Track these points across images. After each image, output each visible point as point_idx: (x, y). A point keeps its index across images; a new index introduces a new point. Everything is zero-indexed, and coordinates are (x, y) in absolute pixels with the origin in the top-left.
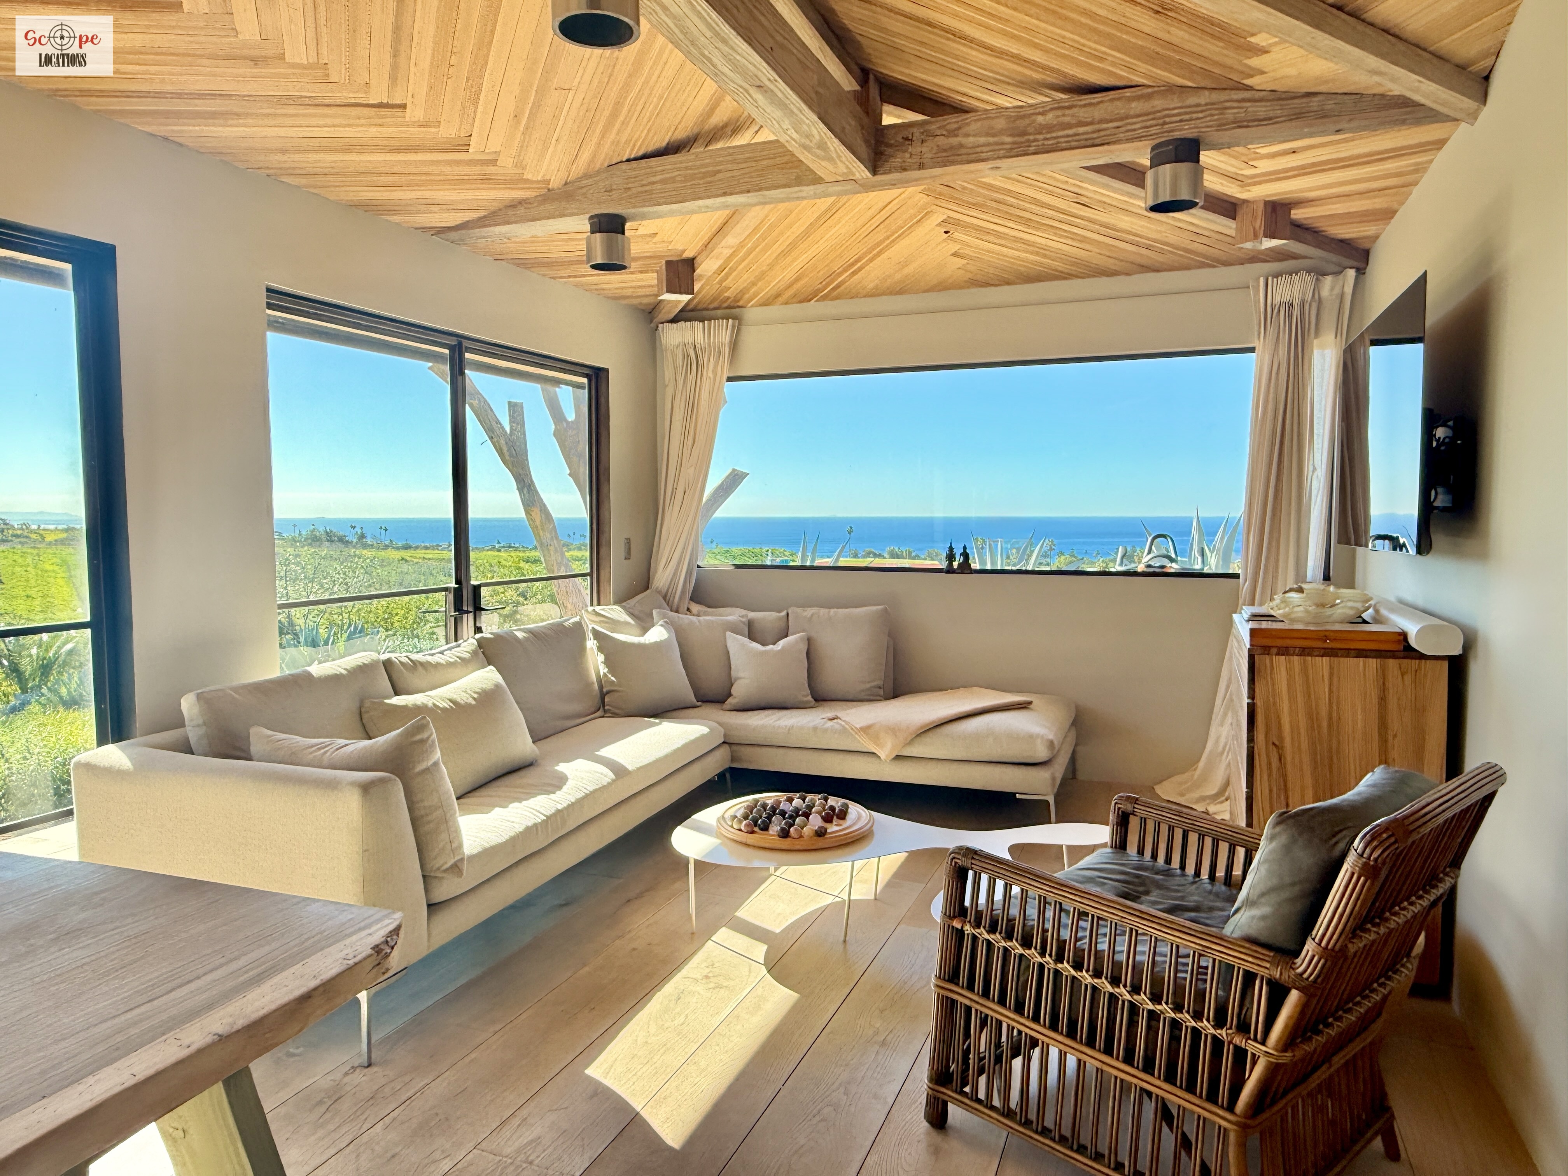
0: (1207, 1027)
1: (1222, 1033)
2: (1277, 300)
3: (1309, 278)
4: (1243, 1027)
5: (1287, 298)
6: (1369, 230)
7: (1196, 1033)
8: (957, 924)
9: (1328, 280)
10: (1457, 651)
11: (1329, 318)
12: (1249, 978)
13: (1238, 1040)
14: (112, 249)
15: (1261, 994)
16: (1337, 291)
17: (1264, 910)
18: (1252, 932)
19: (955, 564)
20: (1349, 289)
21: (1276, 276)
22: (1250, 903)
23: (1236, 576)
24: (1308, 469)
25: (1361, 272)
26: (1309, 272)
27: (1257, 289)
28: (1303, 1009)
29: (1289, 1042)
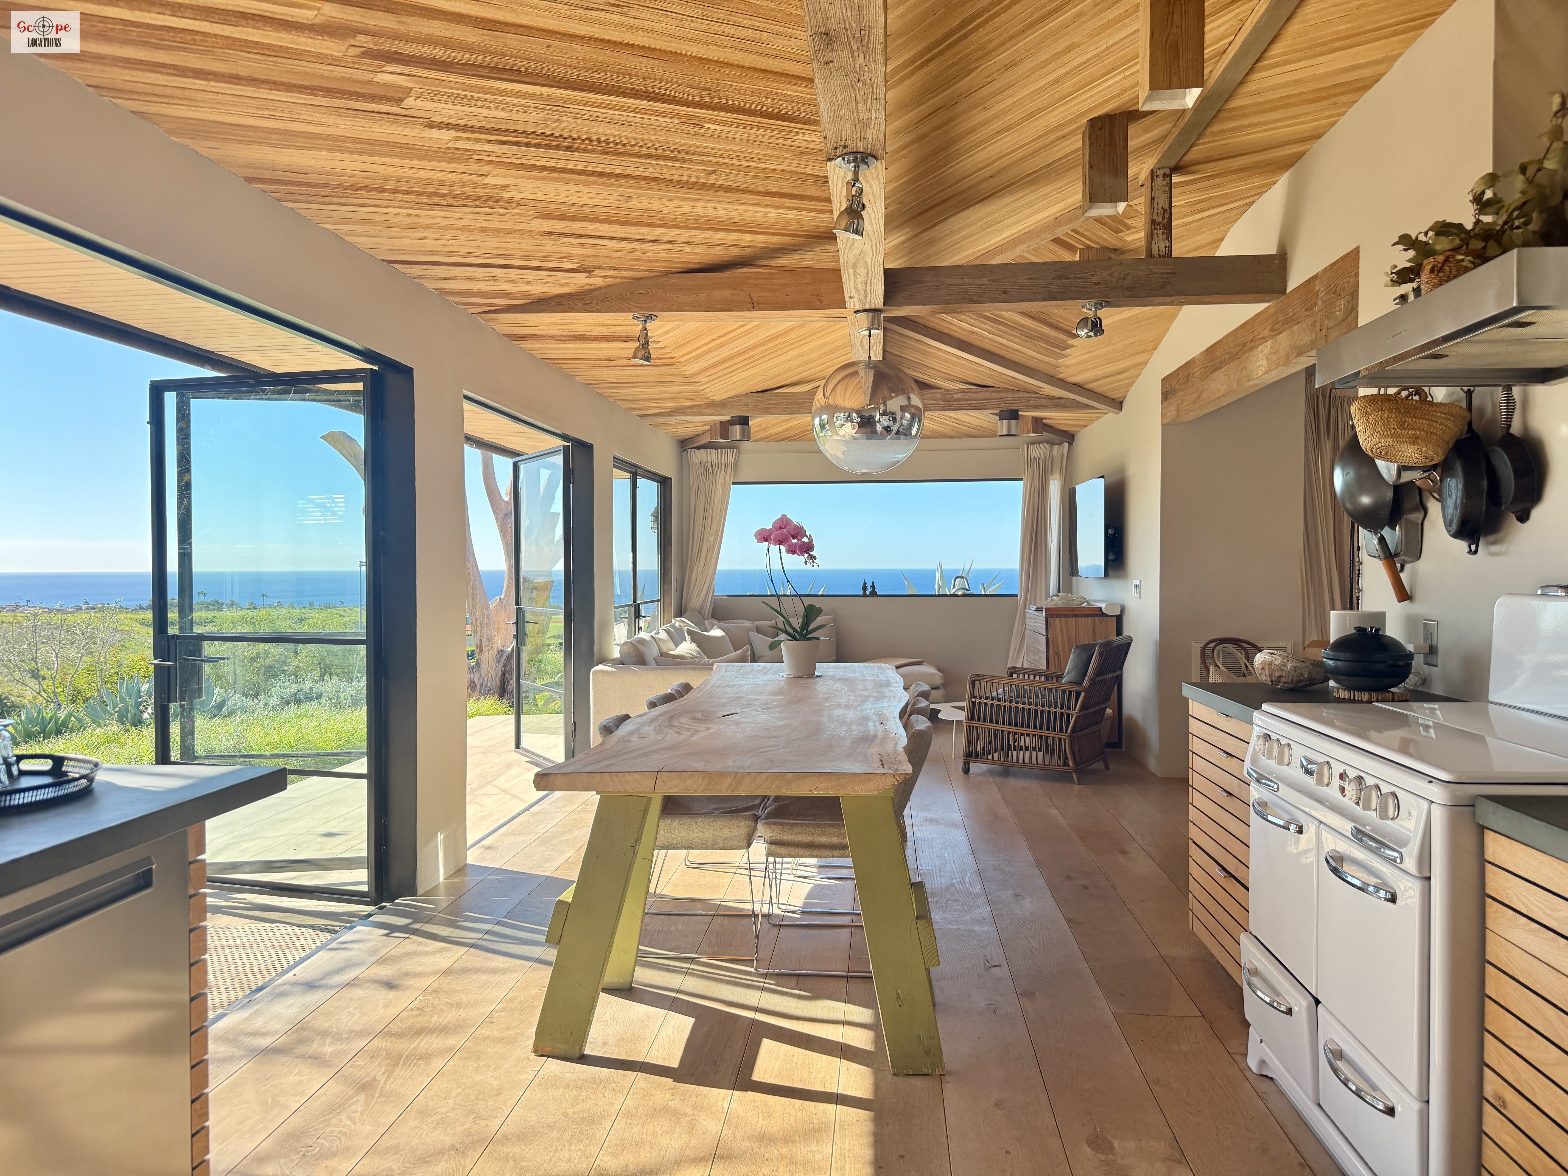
0: (1059, 710)
1: (1063, 711)
2: (1033, 456)
3: (1048, 446)
4: (1069, 708)
5: (1037, 456)
6: (1076, 429)
7: (1055, 712)
8: (973, 700)
9: (1056, 447)
10: (1118, 613)
11: (1057, 467)
12: (1070, 692)
13: (1068, 711)
14: (592, 445)
15: (1073, 695)
16: (1060, 453)
17: (1073, 673)
18: (1070, 680)
19: (868, 593)
20: (1065, 452)
21: (1033, 444)
22: (1068, 673)
23: (1017, 596)
24: (1049, 540)
25: (1070, 444)
26: (1047, 443)
27: (1023, 449)
28: (1085, 697)
29: (1081, 709)
